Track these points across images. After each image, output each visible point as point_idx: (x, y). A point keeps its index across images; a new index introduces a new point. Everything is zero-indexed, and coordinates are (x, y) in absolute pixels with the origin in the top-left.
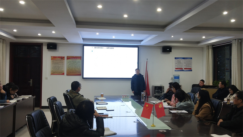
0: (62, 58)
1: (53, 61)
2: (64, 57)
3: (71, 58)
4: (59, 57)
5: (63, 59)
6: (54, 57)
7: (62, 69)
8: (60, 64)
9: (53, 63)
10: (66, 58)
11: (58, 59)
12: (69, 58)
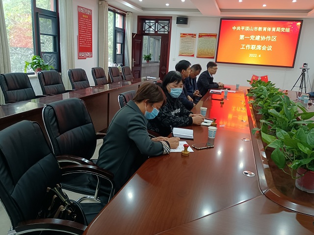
0: (193, 35)
1: (182, 39)
3: (204, 36)
6: (184, 34)
7: (192, 50)
8: (190, 44)
9: (182, 42)
10: (197, 36)
11: (189, 36)
12: (202, 36)
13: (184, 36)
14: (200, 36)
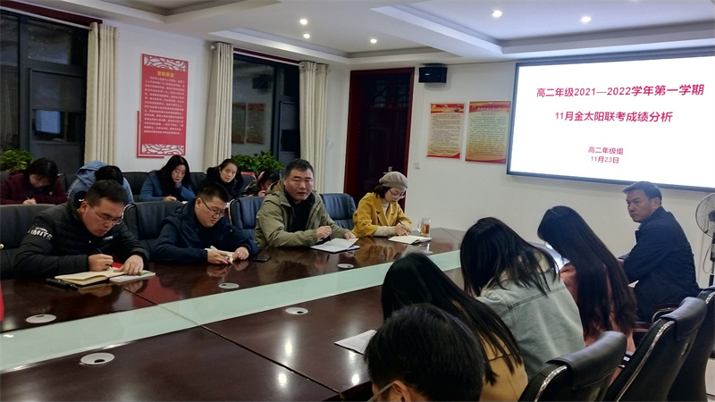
0: (458, 108)
1: (434, 118)
2: (462, 107)
3: (481, 107)
4: (450, 106)
5: (461, 110)
6: (438, 106)
7: (455, 142)
8: (452, 127)
9: (435, 124)
10: (467, 108)
11: (448, 110)
12: (477, 107)
13: (439, 109)
14: (472, 109)
